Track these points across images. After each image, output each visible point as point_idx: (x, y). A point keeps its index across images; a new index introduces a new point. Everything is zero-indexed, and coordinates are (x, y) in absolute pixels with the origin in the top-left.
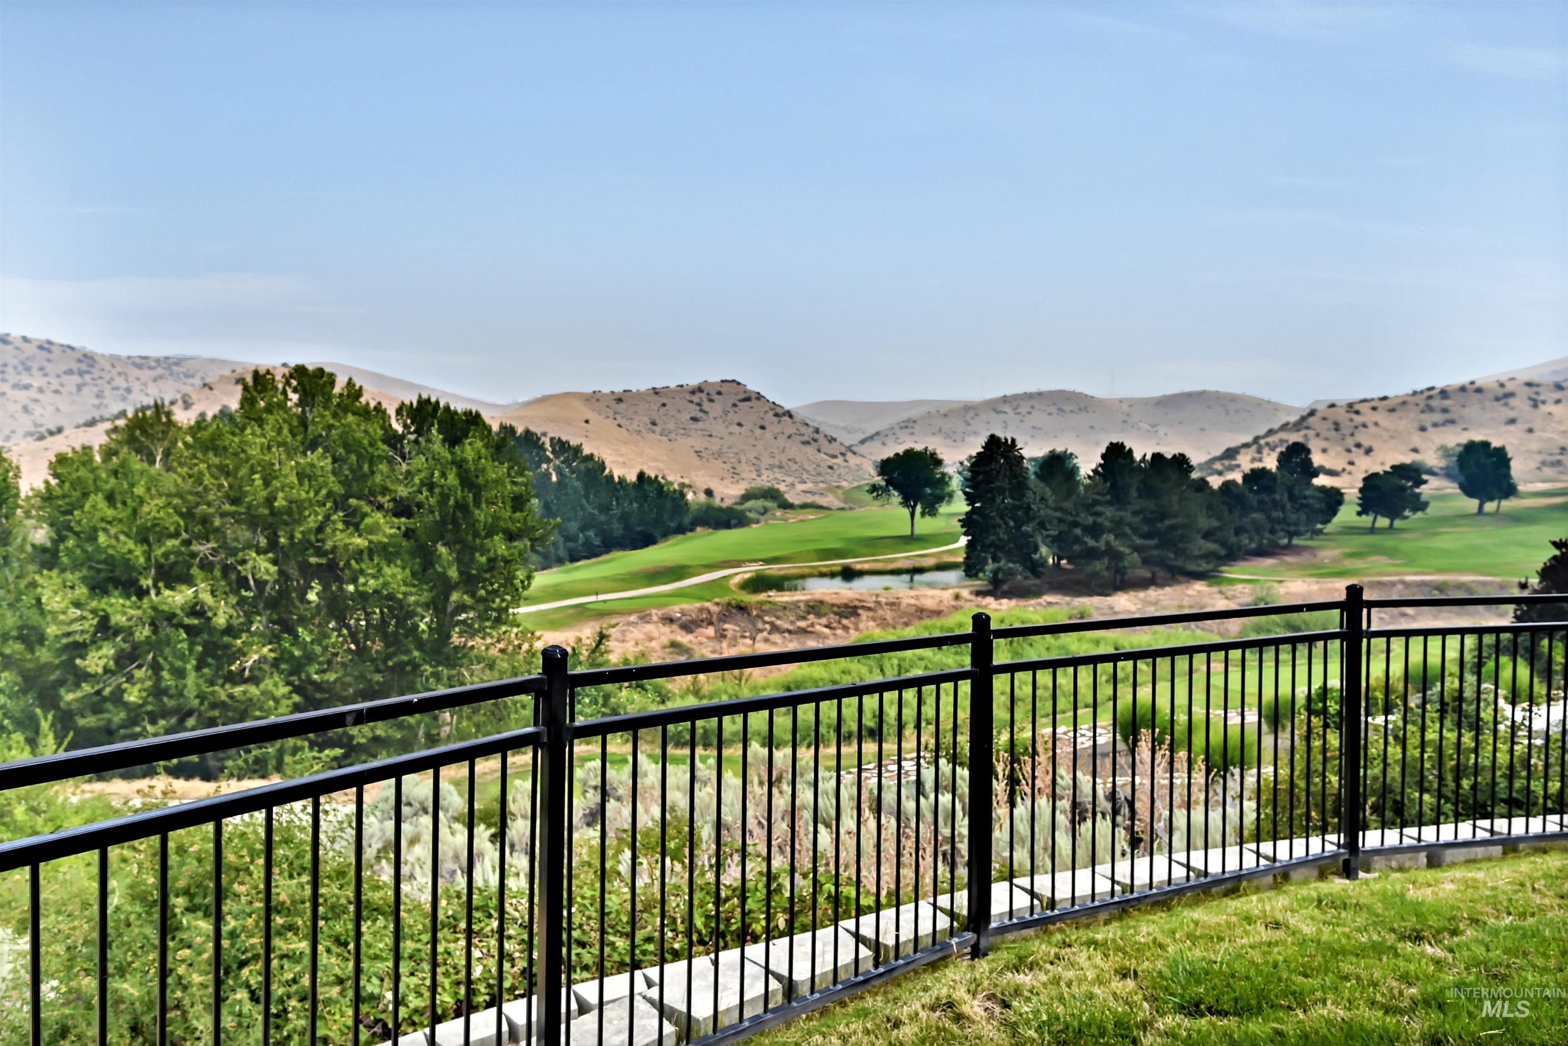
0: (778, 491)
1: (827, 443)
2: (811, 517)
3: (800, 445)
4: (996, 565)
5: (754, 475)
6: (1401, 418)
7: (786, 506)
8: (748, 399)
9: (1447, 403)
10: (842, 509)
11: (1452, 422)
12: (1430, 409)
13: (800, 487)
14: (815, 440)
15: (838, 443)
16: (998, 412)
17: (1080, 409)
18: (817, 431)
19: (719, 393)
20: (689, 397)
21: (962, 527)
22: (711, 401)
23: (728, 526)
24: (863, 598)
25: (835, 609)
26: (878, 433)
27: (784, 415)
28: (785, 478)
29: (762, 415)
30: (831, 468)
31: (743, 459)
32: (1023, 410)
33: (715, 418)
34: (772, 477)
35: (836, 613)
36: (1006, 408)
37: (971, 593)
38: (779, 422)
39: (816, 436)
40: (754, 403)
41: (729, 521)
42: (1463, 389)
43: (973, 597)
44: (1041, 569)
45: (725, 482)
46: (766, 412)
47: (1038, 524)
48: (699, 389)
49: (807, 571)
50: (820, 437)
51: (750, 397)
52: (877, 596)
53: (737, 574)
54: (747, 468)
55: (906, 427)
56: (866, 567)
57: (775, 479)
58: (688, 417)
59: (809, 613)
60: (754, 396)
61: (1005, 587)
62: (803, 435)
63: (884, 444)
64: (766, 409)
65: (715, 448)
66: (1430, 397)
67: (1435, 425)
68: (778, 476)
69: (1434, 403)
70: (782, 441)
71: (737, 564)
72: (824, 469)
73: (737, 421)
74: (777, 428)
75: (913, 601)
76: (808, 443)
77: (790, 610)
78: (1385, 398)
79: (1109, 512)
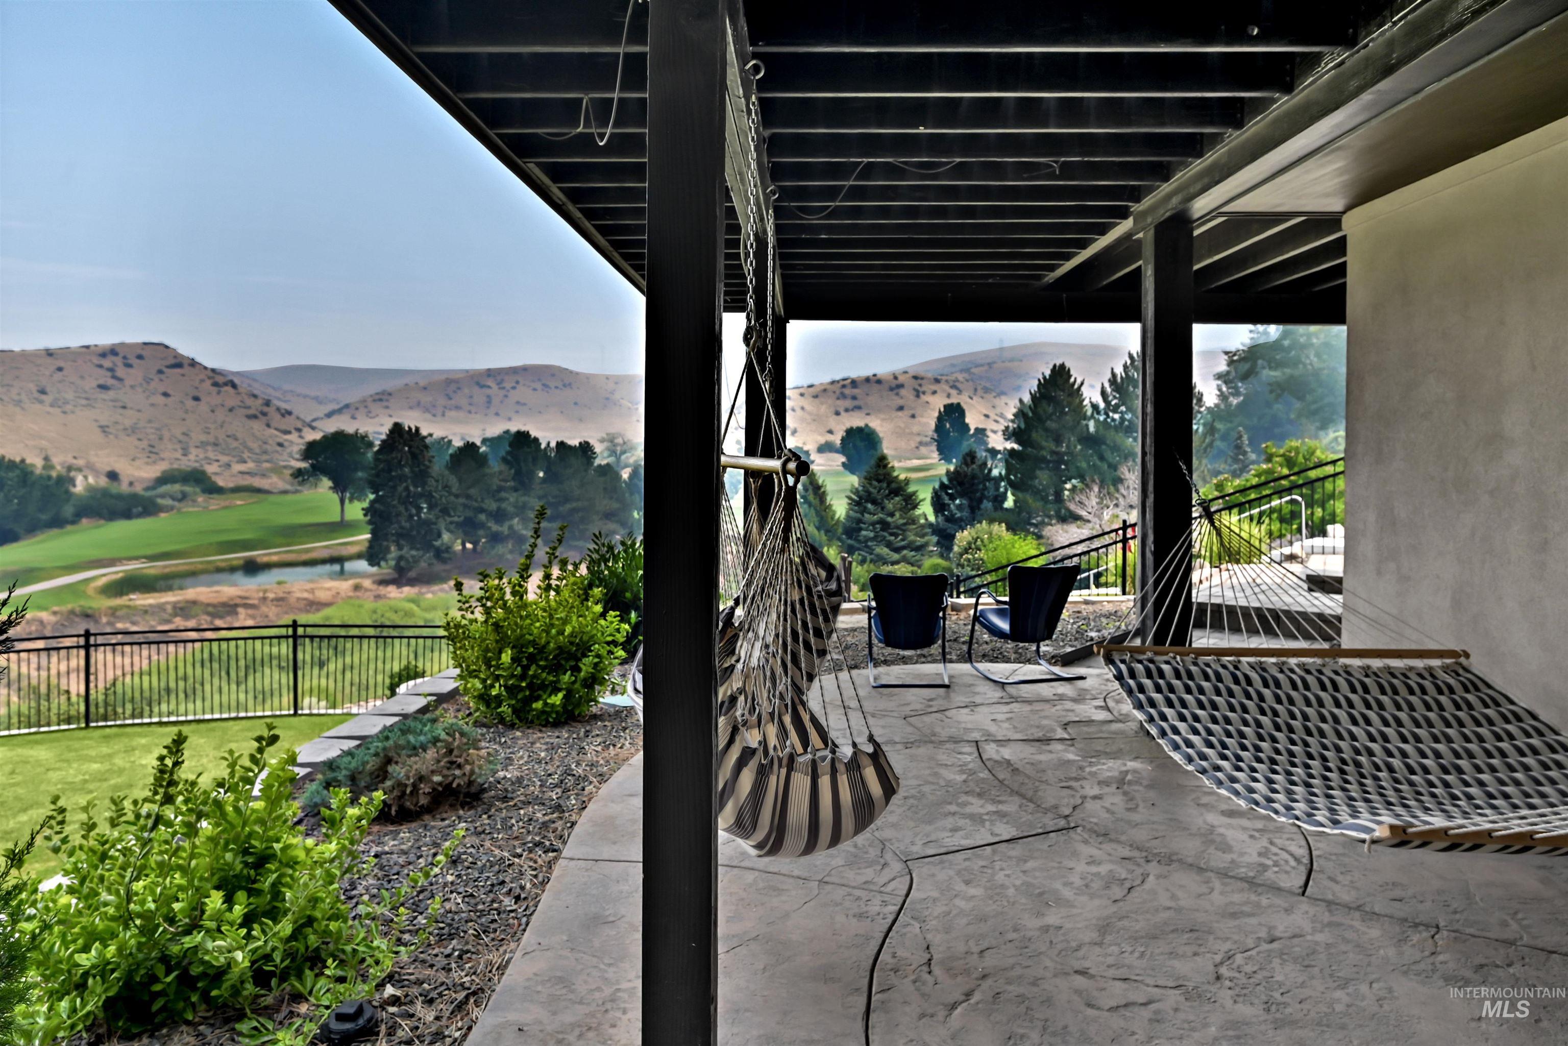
0: (203, 473)
1: (279, 416)
2: (239, 503)
3: (244, 419)
4: (399, 553)
5: (178, 455)
6: (822, 404)
7: (213, 490)
8: (179, 365)
9: (856, 391)
10: (285, 492)
11: (858, 408)
12: (843, 396)
13: (237, 467)
14: (264, 414)
15: (293, 417)
16: (482, 386)
17: (564, 386)
18: (267, 403)
19: (140, 357)
20: (96, 360)
21: (365, 515)
22: (129, 366)
23: (127, 515)
24: (247, 594)
25: (210, 609)
26: (347, 406)
27: (226, 384)
28: (221, 457)
29: (197, 384)
30: (280, 445)
31: (166, 434)
32: (508, 385)
33: (132, 387)
34: (202, 456)
35: (209, 614)
36: (490, 383)
37: (374, 582)
38: (219, 393)
39: (266, 409)
40: (186, 370)
41: (129, 510)
42: (867, 380)
43: (374, 587)
44: (446, 555)
45: (137, 463)
46: (202, 381)
47: (441, 511)
48: (113, 351)
49: (200, 567)
50: (271, 410)
51: (180, 363)
52: (265, 591)
53: (104, 575)
54: (170, 446)
55: (381, 400)
56: (275, 558)
57: (207, 458)
58: (94, 384)
59: (176, 615)
60: (186, 362)
61: (412, 574)
62: (249, 408)
63: (353, 418)
64: (202, 376)
65: (128, 423)
66: (844, 386)
67: (847, 410)
68: (211, 455)
69: (847, 391)
70: (220, 415)
71: (112, 562)
72: (272, 447)
73: (162, 390)
74: (216, 400)
75: (306, 595)
76: (255, 417)
77: (153, 614)
78: (811, 386)
79: (512, 497)
